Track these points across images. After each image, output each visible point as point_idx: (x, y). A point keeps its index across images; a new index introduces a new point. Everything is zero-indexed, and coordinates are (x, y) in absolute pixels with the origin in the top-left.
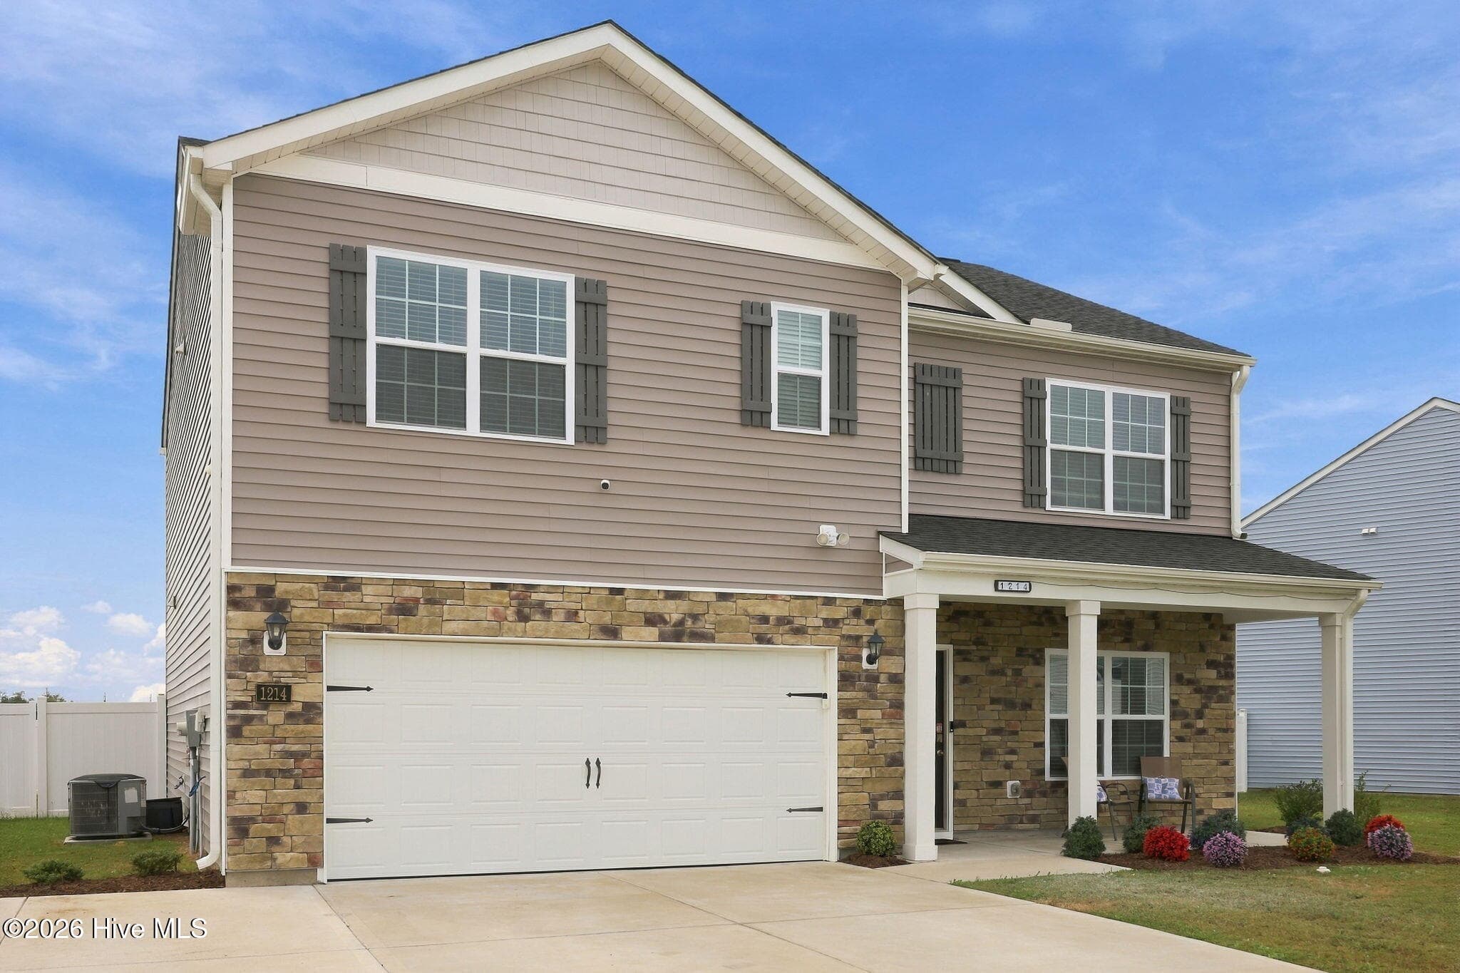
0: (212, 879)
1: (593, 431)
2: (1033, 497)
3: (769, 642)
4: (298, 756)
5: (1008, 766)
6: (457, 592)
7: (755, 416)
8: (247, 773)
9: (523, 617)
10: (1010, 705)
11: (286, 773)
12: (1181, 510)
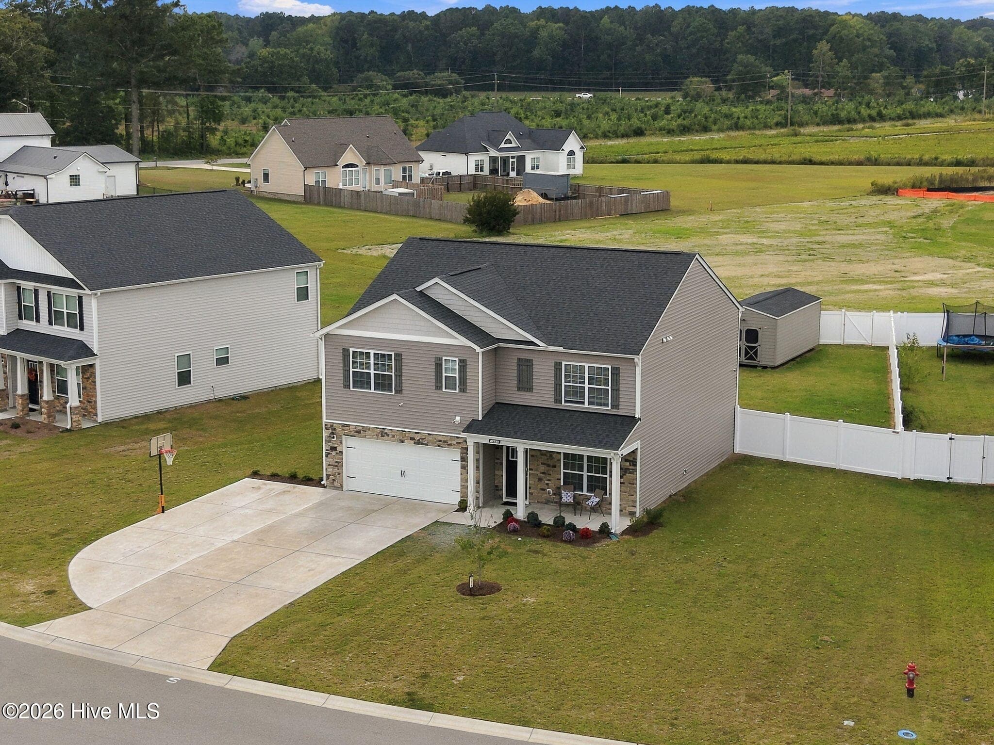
0: (323, 486)
1: (399, 391)
2: (558, 400)
3: (441, 447)
4: (339, 462)
5: (547, 484)
6: (369, 429)
7: (439, 387)
8: (329, 465)
9: (382, 436)
10: (548, 466)
11: (337, 466)
12: (615, 406)
